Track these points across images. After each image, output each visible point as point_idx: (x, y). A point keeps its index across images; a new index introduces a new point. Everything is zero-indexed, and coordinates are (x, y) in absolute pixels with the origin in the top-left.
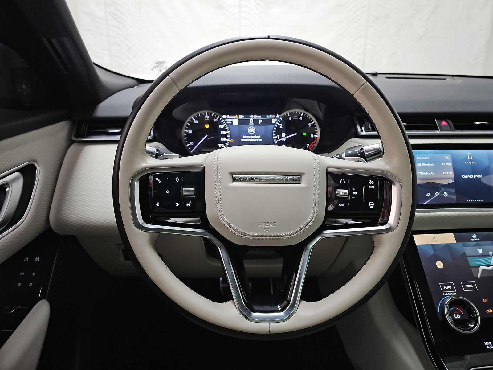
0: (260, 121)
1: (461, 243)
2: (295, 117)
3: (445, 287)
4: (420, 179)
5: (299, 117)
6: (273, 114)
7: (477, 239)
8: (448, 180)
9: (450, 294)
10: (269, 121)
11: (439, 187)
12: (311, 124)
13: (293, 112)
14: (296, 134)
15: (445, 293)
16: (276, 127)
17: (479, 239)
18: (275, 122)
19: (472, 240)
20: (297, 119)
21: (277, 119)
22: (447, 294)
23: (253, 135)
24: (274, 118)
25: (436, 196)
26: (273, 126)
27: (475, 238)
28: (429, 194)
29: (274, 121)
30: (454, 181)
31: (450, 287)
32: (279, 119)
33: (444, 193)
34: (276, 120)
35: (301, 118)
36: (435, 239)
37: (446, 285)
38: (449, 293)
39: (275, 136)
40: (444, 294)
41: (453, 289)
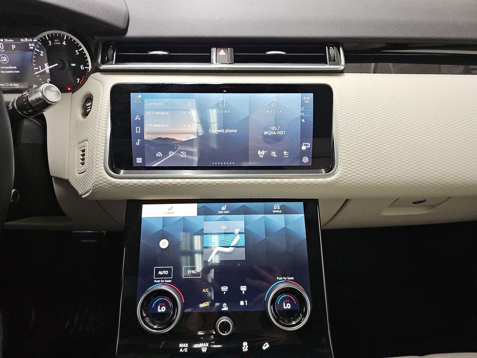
0: (14, 47)
1: (202, 217)
2: (56, 41)
3: (160, 273)
4: (148, 133)
5: (62, 42)
6: (28, 38)
7: (226, 212)
8: (188, 135)
9: (163, 281)
10: (25, 48)
11: (175, 144)
12: (78, 51)
13: (53, 34)
14: (57, 65)
15: (157, 280)
16: (35, 55)
17: (228, 212)
18: (32, 48)
19: (219, 212)
20: (59, 43)
21: (36, 43)
22: (159, 281)
23: (7, 65)
24: (31, 43)
25: (169, 156)
26: (31, 53)
27: (225, 210)
28: (160, 153)
29: (31, 46)
30: (196, 137)
31: (166, 272)
32: (38, 44)
33: (182, 152)
34: (33, 45)
35: (64, 43)
36: (170, 211)
37: (162, 270)
38: (163, 279)
39: (36, 67)
40: (155, 281)
41: (169, 275)
